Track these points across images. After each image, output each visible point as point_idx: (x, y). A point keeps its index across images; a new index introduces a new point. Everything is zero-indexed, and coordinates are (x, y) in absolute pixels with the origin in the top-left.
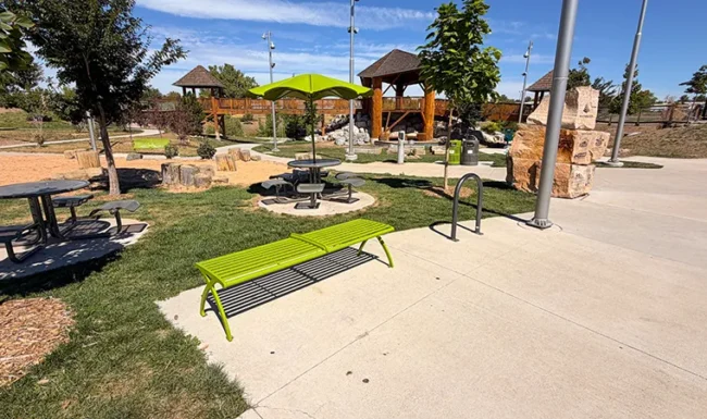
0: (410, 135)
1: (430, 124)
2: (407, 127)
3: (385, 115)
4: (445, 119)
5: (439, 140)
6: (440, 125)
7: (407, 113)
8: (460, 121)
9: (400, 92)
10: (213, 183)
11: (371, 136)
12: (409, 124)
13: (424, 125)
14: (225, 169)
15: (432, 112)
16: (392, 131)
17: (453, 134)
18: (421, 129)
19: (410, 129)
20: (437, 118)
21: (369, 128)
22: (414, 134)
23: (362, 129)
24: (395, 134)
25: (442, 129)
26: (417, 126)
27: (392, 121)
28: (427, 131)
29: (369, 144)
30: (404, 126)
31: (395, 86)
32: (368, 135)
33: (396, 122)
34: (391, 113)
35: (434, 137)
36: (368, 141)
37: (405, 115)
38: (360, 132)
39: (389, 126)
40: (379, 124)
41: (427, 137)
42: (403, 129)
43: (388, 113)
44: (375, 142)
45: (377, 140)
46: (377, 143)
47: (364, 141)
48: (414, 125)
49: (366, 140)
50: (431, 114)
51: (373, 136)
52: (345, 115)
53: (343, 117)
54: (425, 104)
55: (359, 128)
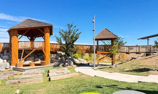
0: (36, 62)
1: (48, 55)
3: (20, 51)
4: (56, 53)
5: (54, 64)
7: (34, 50)
8: (63, 54)
9: (32, 40)
11: (10, 65)
12: (36, 56)
13: (45, 56)
16: (25, 60)
18: (43, 59)
19: (36, 59)
20: (52, 53)
21: (9, 60)
23: (5, 61)
24: (27, 62)
26: (41, 57)
27: (25, 54)
28: (47, 60)
29: (9, 69)
30: (33, 58)
31: (29, 38)
32: (8, 64)
33: (27, 56)
34: (24, 50)
35: (51, 63)
36: (7, 68)
37: (33, 51)
38: (4, 62)
39: (23, 58)
40: (16, 57)
41: (47, 63)
42: (32, 60)
43: (22, 50)
44: (13, 68)
45: (15, 67)
46: (14, 69)
47: (5, 68)
48: (39, 57)
49: (6, 68)
50: (48, 50)
51: (12, 64)
54: (45, 45)
55: (3, 60)
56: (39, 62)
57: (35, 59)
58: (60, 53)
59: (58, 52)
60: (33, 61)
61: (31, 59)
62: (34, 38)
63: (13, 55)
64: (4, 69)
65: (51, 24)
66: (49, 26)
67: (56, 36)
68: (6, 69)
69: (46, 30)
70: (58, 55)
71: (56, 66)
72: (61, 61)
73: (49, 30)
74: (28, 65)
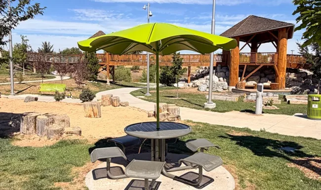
1: (282, 75)
2: (261, 77)
3: (241, 67)
4: (295, 71)
5: (291, 89)
6: (292, 76)
7: (262, 65)
8: (309, 73)
9: (254, 49)
10: (64, 135)
11: (228, 85)
12: (263, 75)
13: (277, 76)
14: (90, 116)
15: (284, 65)
16: (247, 80)
17: (304, 84)
18: (274, 80)
19: (264, 79)
20: (289, 70)
21: (228, 78)
22: (268, 84)
23: (221, 79)
24: (251, 83)
25: (293, 80)
26: (270, 77)
27: (247, 72)
28: (280, 81)
29: (227, 91)
30: (258, 77)
31: (250, 44)
32: (226, 83)
33: (251, 74)
34: (247, 66)
35: (286, 87)
36: (226, 89)
37: (260, 67)
38: (219, 81)
39: (245, 77)
40: (236, 74)
41: (280, 86)
42: (257, 80)
43: (244, 65)
44: (233, 89)
45: (234, 88)
46: (234, 91)
48: (268, 76)
49: (224, 88)
50: (283, 67)
51: (231, 84)
52: (207, 67)
53: (206, 68)
54: (278, 58)
55: (219, 78)
57: (260, 79)
58: (303, 71)
59: (300, 69)
60: (257, 82)
61: (255, 79)
62: (258, 45)
63: (232, 73)
64: (222, 89)
65: (291, 24)
66: (287, 28)
67: (299, 43)
68: (224, 89)
69: (281, 34)
70: (300, 75)
72: (305, 86)
73: (287, 34)
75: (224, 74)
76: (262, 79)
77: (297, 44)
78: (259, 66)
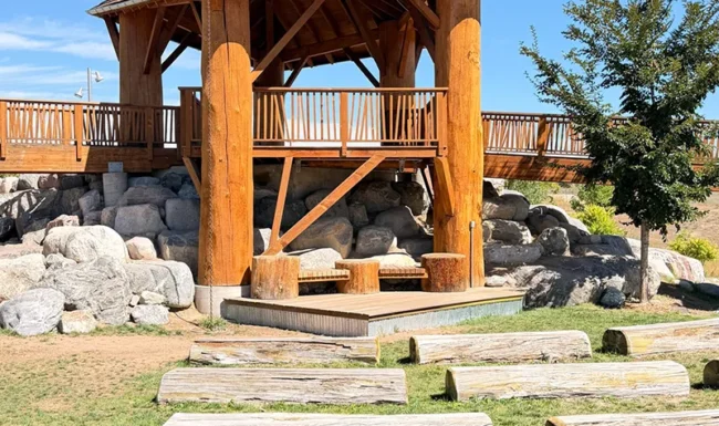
1: (470, 210)
11: (198, 277)
13: (447, 217)
17: (545, 251)
19: (372, 236)
24: (322, 262)
26: (398, 223)
28: (463, 244)
30: (344, 226)
32: (183, 270)
34: (293, 162)
36: (183, 302)
37: (365, 170)
38: (133, 256)
41: (465, 271)
42: (343, 240)
43: (281, 161)
44: (228, 302)
45: (235, 293)
46: (235, 313)
47: (166, 304)
48: (382, 220)
49: (174, 301)
52: (33, 180)
53: (22, 186)
54: (449, 122)
55: (126, 237)
56: (399, 260)
57: (356, 235)
60: (346, 248)
61: (333, 234)
64: (165, 310)
68: (174, 309)
70: (509, 208)
71: (542, 302)
74: (331, 287)
75: (155, 214)
76: (362, 234)
77: (525, 51)
78: (360, 161)
